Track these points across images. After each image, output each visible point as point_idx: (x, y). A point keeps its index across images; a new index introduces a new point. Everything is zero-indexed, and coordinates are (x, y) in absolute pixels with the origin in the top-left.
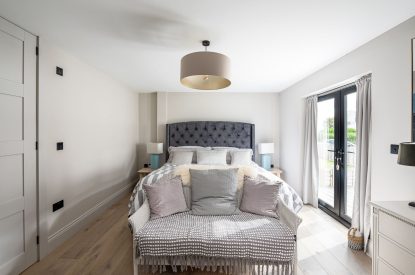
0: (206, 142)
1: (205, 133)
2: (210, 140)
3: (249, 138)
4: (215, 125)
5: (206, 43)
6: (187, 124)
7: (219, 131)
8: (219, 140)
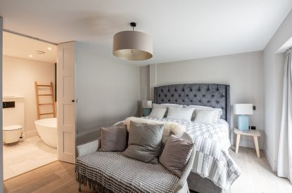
0: (183, 101)
1: (183, 94)
2: (186, 99)
3: (224, 98)
4: (191, 87)
5: (133, 25)
6: (169, 86)
7: (194, 92)
8: (194, 99)
